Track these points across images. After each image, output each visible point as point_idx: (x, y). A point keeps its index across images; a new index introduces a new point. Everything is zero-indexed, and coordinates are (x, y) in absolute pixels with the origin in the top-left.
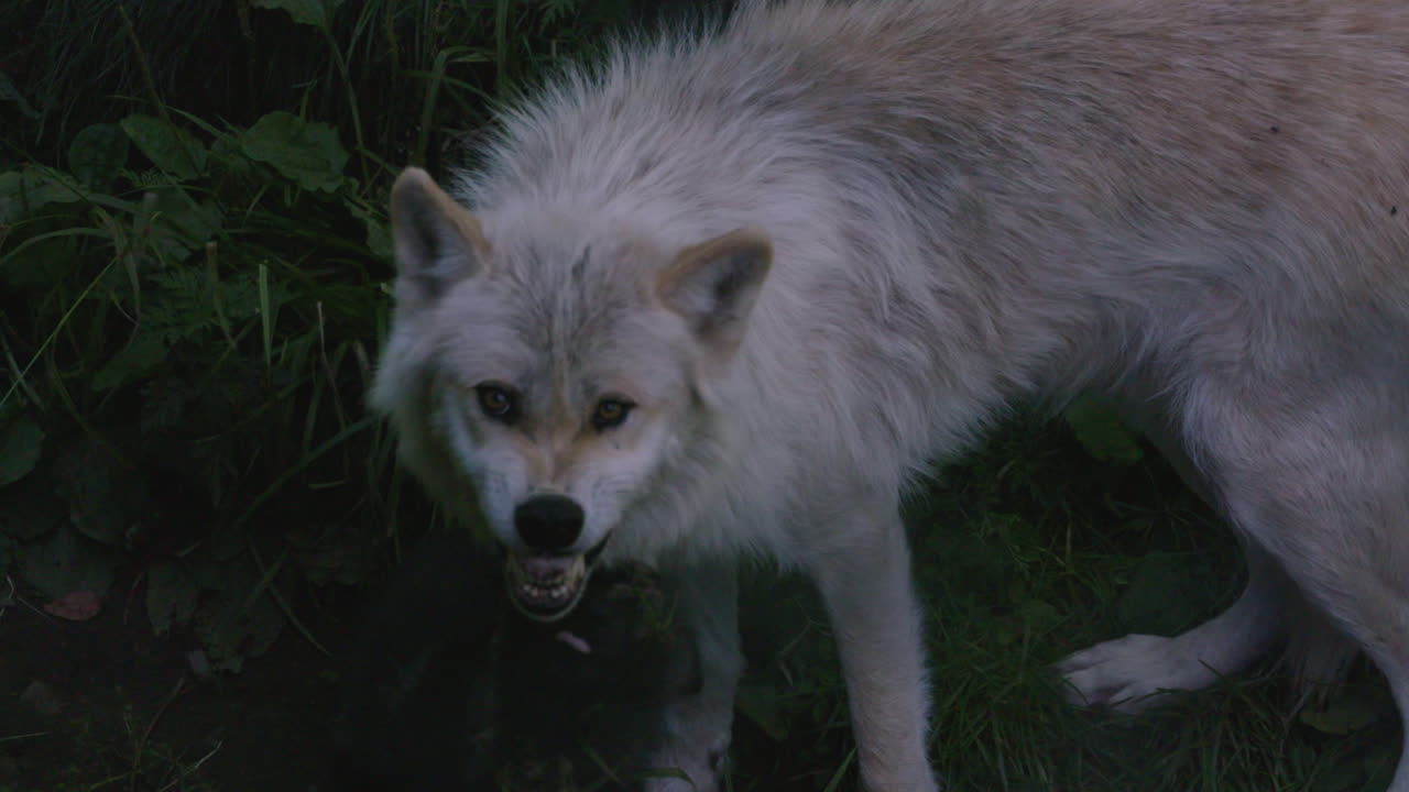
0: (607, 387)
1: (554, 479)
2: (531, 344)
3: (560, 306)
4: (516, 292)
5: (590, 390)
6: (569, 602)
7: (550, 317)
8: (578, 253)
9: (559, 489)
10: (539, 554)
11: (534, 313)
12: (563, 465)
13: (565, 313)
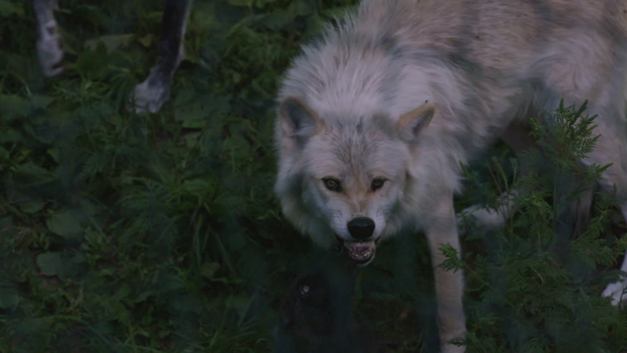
0: (376, 175)
1: (361, 211)
2: (343, 160)
3: (354, 143)
4: (334, 139)
5: (370, 176)
6: (371, 257)
7: (350, 149)
8: (358, 121)
9: (363, 214)
10: (357, 241)
11: (342, 147)
12: (363, 206)
13: (357, 146)
